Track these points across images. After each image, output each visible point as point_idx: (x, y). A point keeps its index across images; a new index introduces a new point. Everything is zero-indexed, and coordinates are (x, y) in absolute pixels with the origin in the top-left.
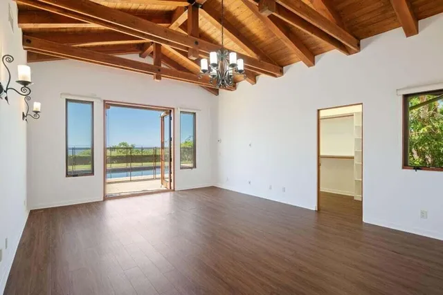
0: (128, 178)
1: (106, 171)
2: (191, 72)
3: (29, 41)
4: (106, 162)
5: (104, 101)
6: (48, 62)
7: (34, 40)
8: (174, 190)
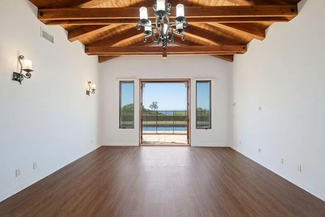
0: (172, 132)
1: (142, 126)
2: (201, 45)
3: (88, 50)
4: (142, 120)
5: (140, 80)
6: (110, 60)
7: (90, 48)
8: (190, 145)
